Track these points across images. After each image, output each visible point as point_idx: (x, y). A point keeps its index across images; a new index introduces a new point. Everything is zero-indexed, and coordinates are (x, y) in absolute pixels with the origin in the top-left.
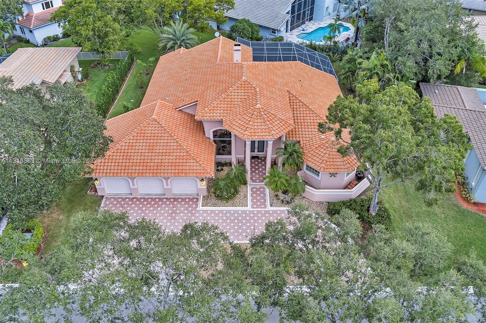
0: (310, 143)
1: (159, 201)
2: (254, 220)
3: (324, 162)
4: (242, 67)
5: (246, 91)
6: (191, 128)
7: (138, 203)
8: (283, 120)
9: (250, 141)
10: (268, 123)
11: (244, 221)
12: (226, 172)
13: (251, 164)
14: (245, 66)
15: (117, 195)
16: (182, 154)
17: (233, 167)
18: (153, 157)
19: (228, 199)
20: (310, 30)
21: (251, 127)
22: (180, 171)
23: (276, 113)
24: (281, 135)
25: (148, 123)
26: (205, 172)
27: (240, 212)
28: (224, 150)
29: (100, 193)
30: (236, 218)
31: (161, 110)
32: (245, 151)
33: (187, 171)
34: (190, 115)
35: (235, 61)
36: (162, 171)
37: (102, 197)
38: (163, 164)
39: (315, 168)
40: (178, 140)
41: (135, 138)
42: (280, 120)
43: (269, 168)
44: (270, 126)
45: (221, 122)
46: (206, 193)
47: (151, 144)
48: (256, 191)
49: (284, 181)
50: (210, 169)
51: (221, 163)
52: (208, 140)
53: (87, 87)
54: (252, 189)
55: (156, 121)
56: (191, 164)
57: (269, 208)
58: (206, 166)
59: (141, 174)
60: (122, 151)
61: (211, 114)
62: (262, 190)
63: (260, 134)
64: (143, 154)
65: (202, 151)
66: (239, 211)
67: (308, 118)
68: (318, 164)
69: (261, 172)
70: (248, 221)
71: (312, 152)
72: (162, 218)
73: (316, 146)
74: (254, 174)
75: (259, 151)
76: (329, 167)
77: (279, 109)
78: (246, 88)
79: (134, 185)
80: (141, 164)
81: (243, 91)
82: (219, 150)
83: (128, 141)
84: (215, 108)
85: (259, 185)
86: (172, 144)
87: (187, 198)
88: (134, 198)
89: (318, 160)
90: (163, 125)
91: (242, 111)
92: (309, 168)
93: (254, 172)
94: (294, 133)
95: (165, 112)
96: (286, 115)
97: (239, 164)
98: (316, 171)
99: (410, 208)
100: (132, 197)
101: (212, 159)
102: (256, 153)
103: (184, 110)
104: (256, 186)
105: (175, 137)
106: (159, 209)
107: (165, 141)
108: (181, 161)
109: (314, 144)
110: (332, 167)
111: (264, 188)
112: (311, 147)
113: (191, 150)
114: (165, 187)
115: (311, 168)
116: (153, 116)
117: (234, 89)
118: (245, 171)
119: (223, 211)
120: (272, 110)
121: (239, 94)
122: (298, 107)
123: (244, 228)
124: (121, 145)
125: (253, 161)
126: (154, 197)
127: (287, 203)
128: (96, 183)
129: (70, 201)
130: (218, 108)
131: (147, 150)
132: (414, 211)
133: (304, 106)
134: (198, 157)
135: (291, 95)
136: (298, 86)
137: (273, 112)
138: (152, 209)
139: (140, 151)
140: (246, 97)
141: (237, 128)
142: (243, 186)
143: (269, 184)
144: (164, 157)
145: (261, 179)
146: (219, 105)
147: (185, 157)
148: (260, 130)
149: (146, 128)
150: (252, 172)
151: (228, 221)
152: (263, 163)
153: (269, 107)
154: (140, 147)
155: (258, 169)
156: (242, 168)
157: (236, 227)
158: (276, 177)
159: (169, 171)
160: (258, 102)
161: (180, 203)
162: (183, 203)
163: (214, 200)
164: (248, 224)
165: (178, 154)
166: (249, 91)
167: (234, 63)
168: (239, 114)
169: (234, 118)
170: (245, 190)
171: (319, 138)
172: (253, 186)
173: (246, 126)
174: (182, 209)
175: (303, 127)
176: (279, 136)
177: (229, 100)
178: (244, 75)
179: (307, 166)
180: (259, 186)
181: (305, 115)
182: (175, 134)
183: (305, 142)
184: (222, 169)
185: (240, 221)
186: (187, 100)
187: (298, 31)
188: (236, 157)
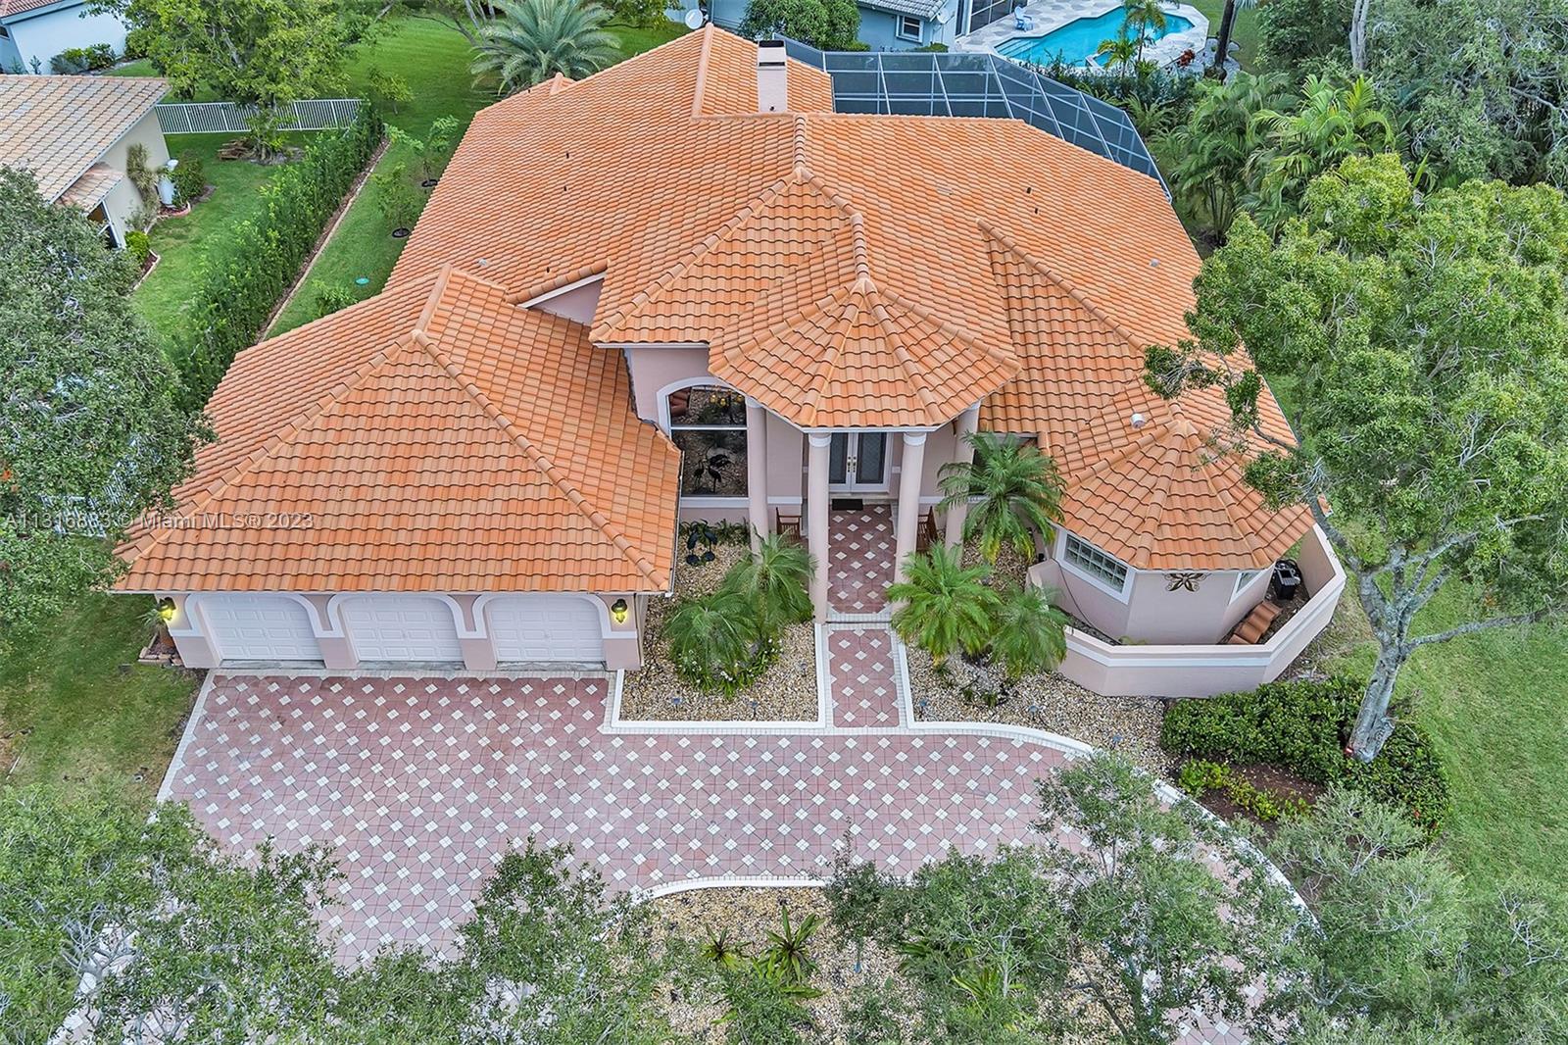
0: (1083, 444)
1: (439, 694)
2: (844, 779)
3: (1150, 525)
4: (794, 130)
5: (808, 223)
6: (575, 380)
7: (349, 701)
8: (971, 343)
9: (825, 435)
10: (904, 354)
11: (801, 785)
12: (725, 568)
13: (831, 533)
14: (804, 126)
15: (262, 664)
16: (530, 492)
17: (756, 547)
18: (407, 507)
19: (735, 685)
20: (1044, 29)
21: (833, 373)
22: (523, 567)
23: (940, 314)
24: (962, 407)
25: (392, 360)
26: (633, 569)
27: (784, 743)
28: (716, 476)
29: (189, 660)
30: (767, 771)
31: (451, 308)
32: (805, 477)
33: (554, 568)
34: (575, 330)
35: (764, 107)
36: (445, 567)
37: (201, 674)
38: (448, 536)
39: (1110, 550)
40: (515, 431)
41: (335, 423)
42: (956, 342)
43: (910, 554)
44: (914, 368)
45: (702, 353)
46: (637, 661)
47: (401, 450)
48: (852, 651)
49: (976, 612)
50: (652, 558)
51: (706, 528)
52: (647, 432)
53: (195, 230)
54: (833, 640)
55: (426, 350)
56: (572, 536)
57: (910, 725)
58: (637, 543)
59: (354, 581)
60: (278, 479)
61: (661, 322)
62: (875, 643)
63: (871, 403)
64: (364, 493)
65: (620, 481)
66: (779, 737)
67: (1071, 338)
68: (1123, 535)
69: (874, 565)
70: (819, 785)
71: (1094, 485)
72: (444, 769)
73: (1110, 457)
74: (842, 575)
75: (863, 477)
76: (1170, 547)
77: (952, 298)
78: (808, 212)
79: (328, 626)
80: (357, 537)
81: (794, 223)
82: (699, 473)
83: (303, 437)
84: (677, 296)
85: (861, 622)
86: (491, 449)
87: (559, 681)
88: (331, 681)
89: (1120, 516)
90: (455, 370)
91: (794, 305)
92: (1078, 550)
93: (843, 566)
94: (1012, 400)
95: (468, 315)
96: (983, 324)
97: (779, 532)
98: (1110, 564)
99: (1508, 722)
100: (323, 674)
101: (664, 513)
102: (850, 488)
103: (551, 309)
104: (851, 627)
105: (505, 420)
106: (438, 728)
107: (463, 436)
108: (528, 521)
109: (1100, 448)
110: (1186, 547)
111: (885, 638)
112: (1088, 461)
113: (572, 476)
114: (463, 633)
115: (1087, 551)
116: (416, 332)
117: (756, 214)
118: (806, 562)
119: (712, 737)
120: (923, 301)
121: (780, 235)
122: (1026, 292)
123: (802, 814)
124: (272, 453)
125: (838, 519)
126: (417, 676)
127: (989, 703)
128: (171, 617)
129: (68, 692)
130: (692, 295)
131: (382, 475)
132: (1527, 734)
133: (1052, 291)
134: (601, 504)
135: (995, 246)
136: (1021, 209)
137: (926, 311)
138: (405, 727)
139: (353, 479)
140: (808, 248)
141: (769, 380)
142: (795, 630)
143: (907, 624)
144: (452, 507)
145: (873, 595)
146: (694, 283)
147: (544, 506)
148: (869, 388)
149: (384, 382)
150: (835, 566)
151: (733, 785)
152: (881, 527)
153: (907, 288)
154: (355, 465)
155: (859, 554)
156: (791, 553)
157: (766, 814)
158: (940, 591)
159: (476, 567)
160: (863, 267)
161: (527, 701)
162: (541, 702)
163: (672, 692)
164: (819, 800)
165: (515, 492)
166: (822, 223)
167: (761, 117)
168: (779, 318)
169: (759, 335)
170: (803, 645)
171: (1119, 425)
172: (838, 627)
173: (811, 370)
174: (537, 728)
175: (1049, 374)
176: (953, 414)
177: (737, 259)
178: (800, 158)
179: (1073, 543)
180: (865, 626)
181: (1057, 327)
182: (506, 409)
183: (1059, 440)
184: (710, 556)
185: (784, 786)
186: (565, 267)
187: (1000, 29)
188: (768, 505)
